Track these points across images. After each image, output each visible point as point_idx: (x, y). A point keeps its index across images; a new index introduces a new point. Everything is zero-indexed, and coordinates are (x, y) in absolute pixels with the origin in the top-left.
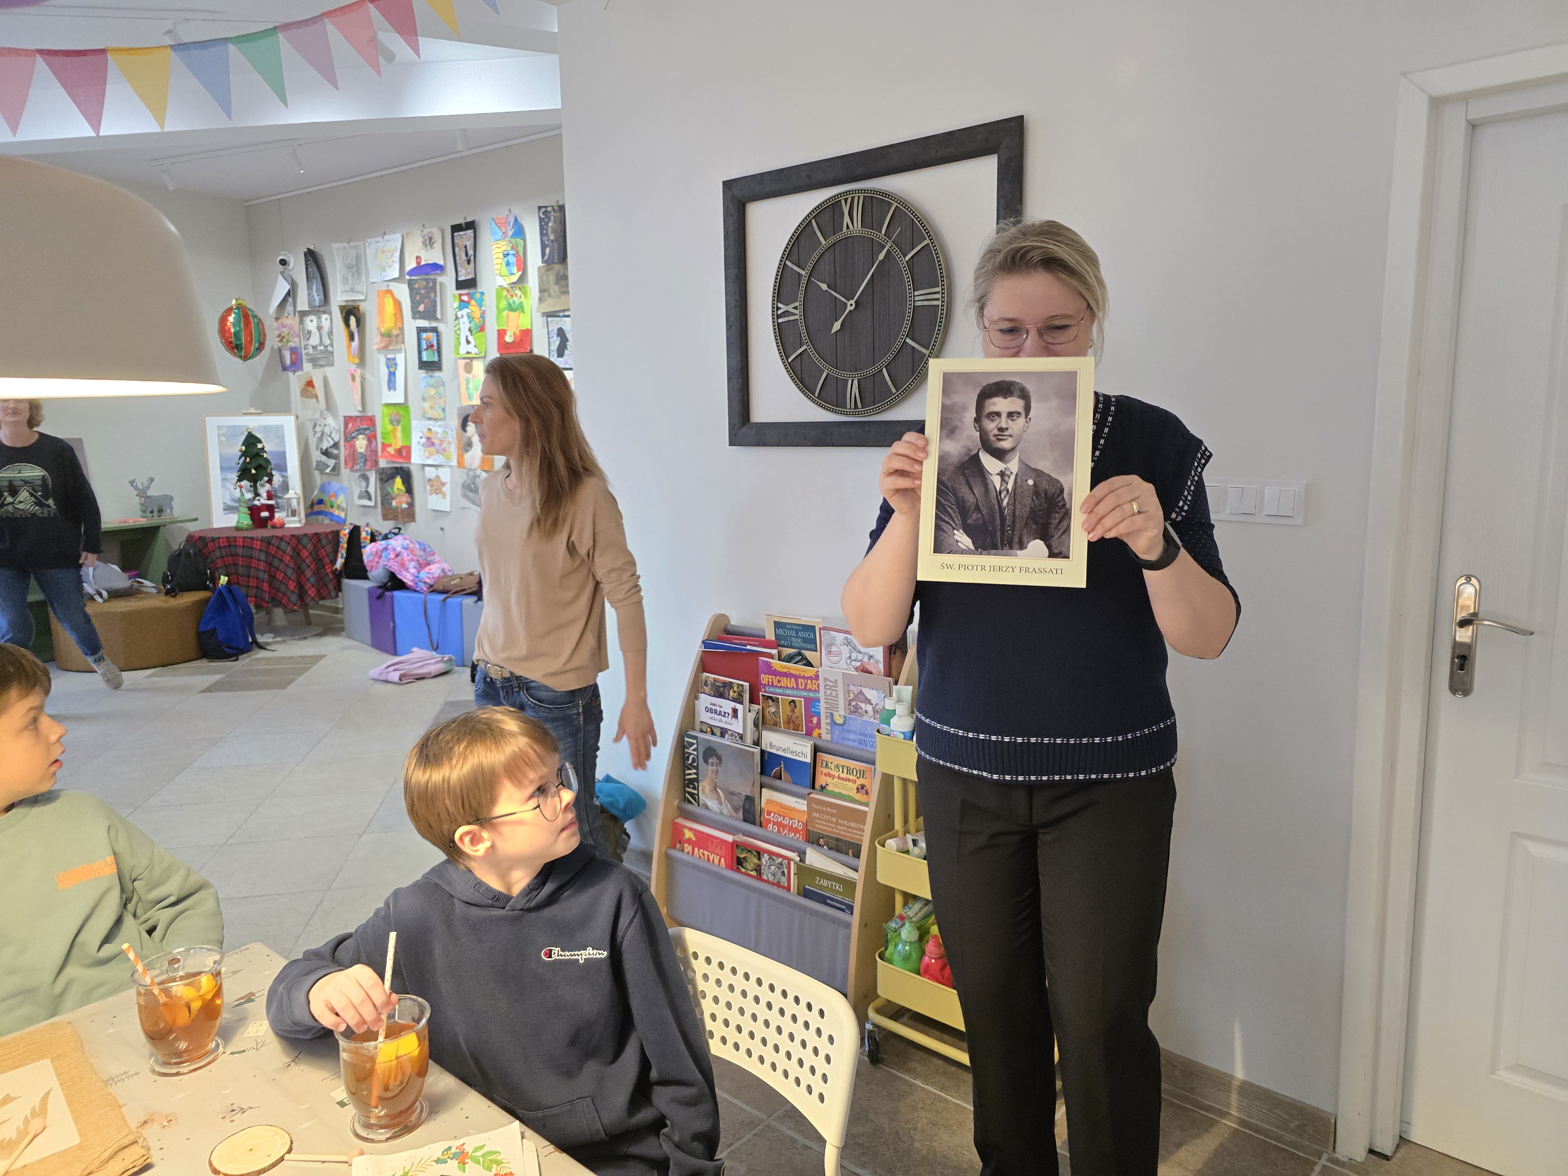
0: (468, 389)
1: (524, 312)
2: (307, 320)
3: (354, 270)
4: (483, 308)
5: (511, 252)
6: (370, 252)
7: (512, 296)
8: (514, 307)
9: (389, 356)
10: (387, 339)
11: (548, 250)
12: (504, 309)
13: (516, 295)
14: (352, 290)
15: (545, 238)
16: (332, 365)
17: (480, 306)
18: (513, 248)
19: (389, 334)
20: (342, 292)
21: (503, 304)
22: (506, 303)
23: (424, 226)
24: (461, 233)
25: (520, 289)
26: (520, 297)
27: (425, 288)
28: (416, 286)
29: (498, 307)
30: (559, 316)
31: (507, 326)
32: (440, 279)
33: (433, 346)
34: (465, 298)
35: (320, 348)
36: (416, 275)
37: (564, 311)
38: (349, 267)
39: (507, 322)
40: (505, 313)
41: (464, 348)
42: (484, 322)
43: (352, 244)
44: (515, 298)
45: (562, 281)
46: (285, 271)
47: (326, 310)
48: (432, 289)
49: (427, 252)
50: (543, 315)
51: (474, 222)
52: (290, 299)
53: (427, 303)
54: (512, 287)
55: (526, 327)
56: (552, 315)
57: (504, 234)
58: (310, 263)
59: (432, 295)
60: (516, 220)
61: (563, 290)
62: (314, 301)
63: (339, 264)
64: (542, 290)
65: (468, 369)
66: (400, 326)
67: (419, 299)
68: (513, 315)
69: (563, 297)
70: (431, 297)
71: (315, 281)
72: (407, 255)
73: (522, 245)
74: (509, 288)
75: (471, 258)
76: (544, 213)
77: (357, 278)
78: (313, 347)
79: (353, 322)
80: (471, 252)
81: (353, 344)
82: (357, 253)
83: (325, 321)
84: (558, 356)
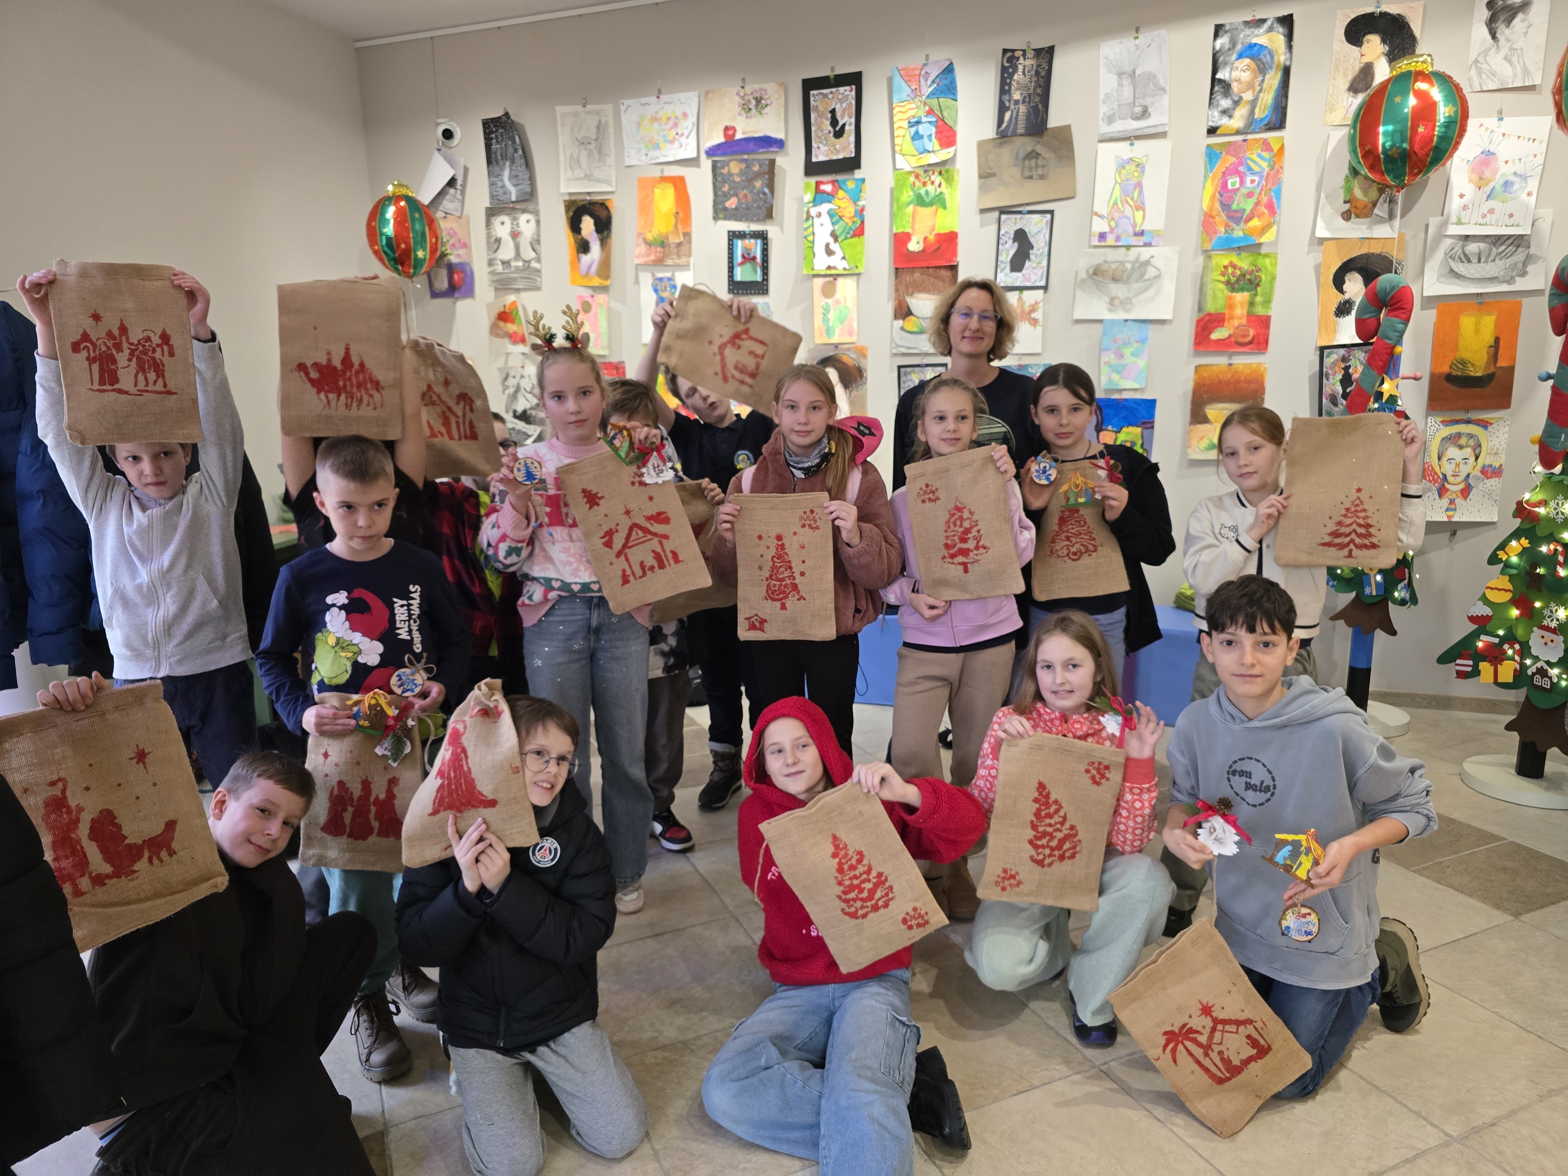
0: (825, 320)
1: (945, 208)
2: (497, 221)
3: (592, 146)
4: (861, 203)
5: (924, 120)
6: (628, 119)
7: (925, 184)
8: (928, 201)
9: (659, 275)
10: (659, 249)
11: (1007, 115)
12: (909, 204)
13: (933, 183)
14: (588, 177)
15: (1006, 97)
16: (538, 289)
17: (855, 200)
18: (930, 112)
19: (663, 242)
20: (569, 180)
21: (907, 195)
22: (911, 194)
23: (744, 80)
24: (825, 91)
25: (940, 173)
26: (940, 185)
27: (742, 173)
28: (725, 171)
29: (893, 199)
30: (1020, 212)
31: (913, 228)
32: (780, 161)
33: (754, 258)
34: (828, 188)
35: (513, 264)
36: (724, 154)
37: (1027, 204)
38: (584, 143)
39: (913, 223)
40: (911, 207)
41: (821, 262)
42: (863, 223)
43: (589, 107)
44: (930, 187)
45: (1027, 162)
46: (443, 148)
47: (530, 207)
48: (758, 175)
49: (748, 120)
50: (983, 211)
51: (859, 74)
52: (452, 191)
53: (745, 196)
54: (926, 171)
55: (947, 231)
56: (1004, 211)
57: (916, 92)
58: (497, 137)
59: (758, 184)
60: (949, 70)
61: (1028, 174)
62: (505, 193)
63: (564, 138)
64: (985, 175)
65: (829, 291)
66: (686, 231)
67: (730, 189)
68: (924, 211)
69: (1028, 184)
70: (754, 187)
71: (508, 163)
72: (705, 125)
73: (948, 107)
74: (921, 172)
75: (847, 128)
76: (1010, 60)
77: (599, 160)
78: (503, 263)
79: (588, 224)
80: (847, 119)
81: (586, 259)
82: (600, 122)
83: (526, 223)
84: (1013, 269)
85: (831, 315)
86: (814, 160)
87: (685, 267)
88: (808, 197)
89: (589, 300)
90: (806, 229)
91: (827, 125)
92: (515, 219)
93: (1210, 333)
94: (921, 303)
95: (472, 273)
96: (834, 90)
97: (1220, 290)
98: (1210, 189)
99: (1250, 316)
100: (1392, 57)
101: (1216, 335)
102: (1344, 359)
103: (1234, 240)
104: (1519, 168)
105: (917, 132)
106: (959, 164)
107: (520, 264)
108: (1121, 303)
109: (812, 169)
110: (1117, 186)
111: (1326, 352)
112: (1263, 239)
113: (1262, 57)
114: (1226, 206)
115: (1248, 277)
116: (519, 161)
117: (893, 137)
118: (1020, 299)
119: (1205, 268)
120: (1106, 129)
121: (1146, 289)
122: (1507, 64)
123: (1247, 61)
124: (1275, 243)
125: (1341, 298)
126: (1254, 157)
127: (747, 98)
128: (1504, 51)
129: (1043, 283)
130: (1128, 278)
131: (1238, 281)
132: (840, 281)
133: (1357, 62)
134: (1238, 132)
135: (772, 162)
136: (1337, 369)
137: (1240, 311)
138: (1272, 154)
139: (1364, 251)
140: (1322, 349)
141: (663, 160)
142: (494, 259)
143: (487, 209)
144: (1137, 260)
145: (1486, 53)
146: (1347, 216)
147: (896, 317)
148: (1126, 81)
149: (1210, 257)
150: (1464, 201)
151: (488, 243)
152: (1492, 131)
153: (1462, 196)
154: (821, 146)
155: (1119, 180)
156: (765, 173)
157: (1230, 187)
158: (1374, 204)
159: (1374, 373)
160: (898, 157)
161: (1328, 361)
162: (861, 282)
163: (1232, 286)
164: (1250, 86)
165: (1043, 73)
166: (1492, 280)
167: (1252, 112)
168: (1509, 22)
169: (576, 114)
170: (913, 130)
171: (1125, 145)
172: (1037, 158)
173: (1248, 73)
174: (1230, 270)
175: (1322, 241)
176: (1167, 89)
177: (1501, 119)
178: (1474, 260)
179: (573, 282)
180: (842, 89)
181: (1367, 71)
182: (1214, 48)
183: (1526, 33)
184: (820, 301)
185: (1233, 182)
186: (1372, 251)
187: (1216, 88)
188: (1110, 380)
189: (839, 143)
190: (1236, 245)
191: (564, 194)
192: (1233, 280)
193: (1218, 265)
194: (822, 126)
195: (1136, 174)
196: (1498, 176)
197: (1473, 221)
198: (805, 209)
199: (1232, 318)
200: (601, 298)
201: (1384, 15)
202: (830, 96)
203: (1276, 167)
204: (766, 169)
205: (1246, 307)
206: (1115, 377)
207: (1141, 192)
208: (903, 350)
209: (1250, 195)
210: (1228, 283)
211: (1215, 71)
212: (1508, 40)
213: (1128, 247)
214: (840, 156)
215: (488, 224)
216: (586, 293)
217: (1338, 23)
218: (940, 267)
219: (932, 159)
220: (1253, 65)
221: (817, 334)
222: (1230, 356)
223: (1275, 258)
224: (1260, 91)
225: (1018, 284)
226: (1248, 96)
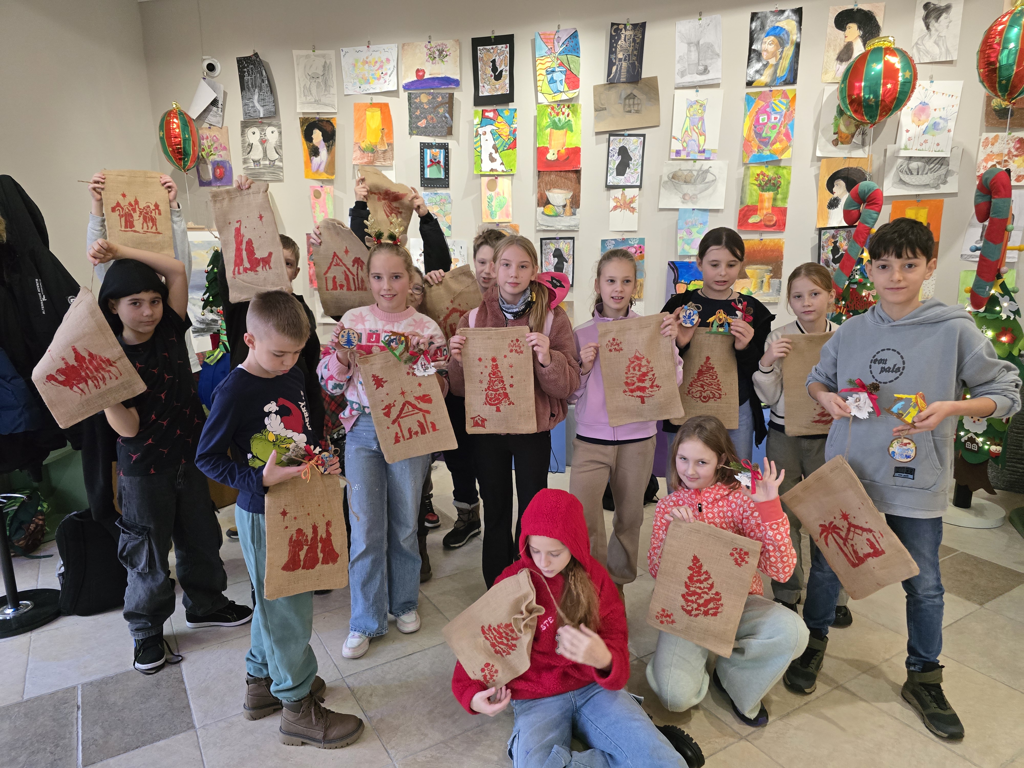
0: (490, 206)
1: (572, 131)
2: (249, 131)
3: (320, 80)
4: (514, 126)
5: (557, 69)
6: (346, 62)
7: (558, 114)
8: (560, 125)
10: (370, 154)
11: (614, 69)
12: (547, 127)
13: (563, 113)
14: (317, 102)
15: (613, 56)
16: (281, 181)
17: (510, 123)
18: (561, 64)
19: (373, 150)
20: (303, 103)
21: (546, 121)
22: (549, 120)
23: (430, 38)
24: (488, 47)
25: (568, 107)
26: (568, 115)
27: (429, 102)
28: (417, 101)
29: (536, 124)
30: (623, 135)
31: (550, 144)
32: (457, 95)
33: (439, 162)
34: (491, 115)
35: (262, 162)
36: (416, 89)
37: (627, 130)
38: (314, 77)
39: (550, 140)
40: (549, 130)
41: (487, 166)
42: (515, 139)
43: (317, 52)
44: (561, 117)
45: (627, 101)
46: (207, 77)
47: (274, 122)
48: (441, 104)
49: (433, 66)
50: (597, 134)
51: (512, 36)
52: (215, 109)
53: (432, 119)
54: (558, 105)
55: (574, 147)
56: (612, 134)
57: (551, 50)
58: (248, 71)
59: (441, 110)
60: (574, 35)
61: (628, 109)
62: (255, 112)
63: (299, 73)
64: (599, 109)
65: (492, 186)
66: (389, 142)
67: (421, 113)
68: (558, 133)
69: (628, 115)
70: (438, 113)
71: (257, 90)
72: (402, 68)
73: (573, 61)
74: (555, 105)
75: (504, 73)
76: (616, 31)
77: (325, 90)
78: (254, 161)
79: (317, 135)
80: (503, 67)
81: (316, 160)
82: (325, 62)
83: (271, 133)
84: (618, 174)
85: (494, 203)
86: (481, 95)
87: (390, 167)
88: (477, 121)
89: (320, 189)
90: (476, 143)
91: (489, 71)
92: (263, 130)
93: (748, 218)
94: (556, 195)
95: (231, 168)
96: (494, 46)
97: (754, 190)
98: (748, 123)
99: (773, 207)
100: (865, 40)
101: (751, 220)
102: (834, 237)
103: (764, 157)
104: (943, 114)
105: (552, 78)
106: (581, 102)
107: (267, 162)
108: (690, 197)
109: (479, 101)
110: (688, 119)
111: (823, 232)
112: (783, 157)
113: (781, 35)
114: (758, 134)
115: (772, 181)
116: (266, 89)
117: (536, 81)
118: (623, 194)
119: (745, 175)
120: (679, 80)
121: (706, 189)
122: (936, 46)
123: (772, 38)
124: (790, 160)
125: (832, 196)
126: (777, 102)
127: (432, 49)
128: (934, 37)
129: (638, 184)
130: (695, 181)
131: (766, 184)
132: (500, 179)
133: (843, 41)
134: (766, 85)
135: (451, 96)
136: (829, 243)
137: (767, 204)
138: (788, 101)
139: (846, 166)
140: (820, 230)
141: (372, 91)
142: (248, 159)
143: (242, 123)
144: (701, 169)
145: (923, 38)
146: (835, 143)
147: (539, 205)
148: (693, 49)
149: (748, 168)
150: (909, 134)
151: (243, 147)
152: (927, 90)
153: (907, 131)
154: (485, 85)
155: (688, 115)
156: (447, 103)
157: (761, 122)
158: (853, 136)
159: (858, 246)
160: (540, 95)
161: (824, 238)
162: (514, 180)
163: (762, 188)
164: (774, 55)
165: (638, 41)
166: (926, 186)
167: (775, 72)
168: (937, 18)
169: (307, 57)
170: (549, 76)
171: (694, 91)
172: (634, 99)
173: (773, 46)
174: (761, 177)
175: (820, 159)
176: (721, 54)
177: (932, 82)
178: (915, 173)
179: (307, 177)
180: (500, 46)
181: (849, 48)
182: (751, 28)
183: (948, 26)
184: (486, 193)
185: (763, 118)
186: (851, 166)
187: (752, 55)
188: (683, 249)
189: (498, 84)
190: (765, 161)
191: (299, 113)
192: (763, 183)
193: (753, 174)
194: (486, 71)
195: (700, 111)
196: (930, 119)
197: (914, 148)
198: (475, 129)
199: (762, 209)
200: (328, 188)
201: (859, 10)
202: (492, 51)
203: (791, 109)
204: (447, 100)
205: (771, 201)
206: (687, 247)
207: (703, 123)
208: (544, 228)
209: (774, 127)
210: (760, 185)
211: (751, 44)
212: (937, 30)
213: (695, 160)
214: (499, 93)
215: (243, 133)
216: (317, 184)
217: (830, 15)
218: (569, 171)
219: (564, 97)
220: (776, 41)
221: (484, 216)
222: (761, 234)
223: (790, 169)
224: (780, 59)
225: (621, 184)
226: (773, 61)
